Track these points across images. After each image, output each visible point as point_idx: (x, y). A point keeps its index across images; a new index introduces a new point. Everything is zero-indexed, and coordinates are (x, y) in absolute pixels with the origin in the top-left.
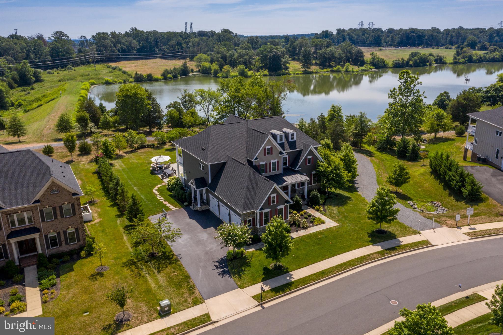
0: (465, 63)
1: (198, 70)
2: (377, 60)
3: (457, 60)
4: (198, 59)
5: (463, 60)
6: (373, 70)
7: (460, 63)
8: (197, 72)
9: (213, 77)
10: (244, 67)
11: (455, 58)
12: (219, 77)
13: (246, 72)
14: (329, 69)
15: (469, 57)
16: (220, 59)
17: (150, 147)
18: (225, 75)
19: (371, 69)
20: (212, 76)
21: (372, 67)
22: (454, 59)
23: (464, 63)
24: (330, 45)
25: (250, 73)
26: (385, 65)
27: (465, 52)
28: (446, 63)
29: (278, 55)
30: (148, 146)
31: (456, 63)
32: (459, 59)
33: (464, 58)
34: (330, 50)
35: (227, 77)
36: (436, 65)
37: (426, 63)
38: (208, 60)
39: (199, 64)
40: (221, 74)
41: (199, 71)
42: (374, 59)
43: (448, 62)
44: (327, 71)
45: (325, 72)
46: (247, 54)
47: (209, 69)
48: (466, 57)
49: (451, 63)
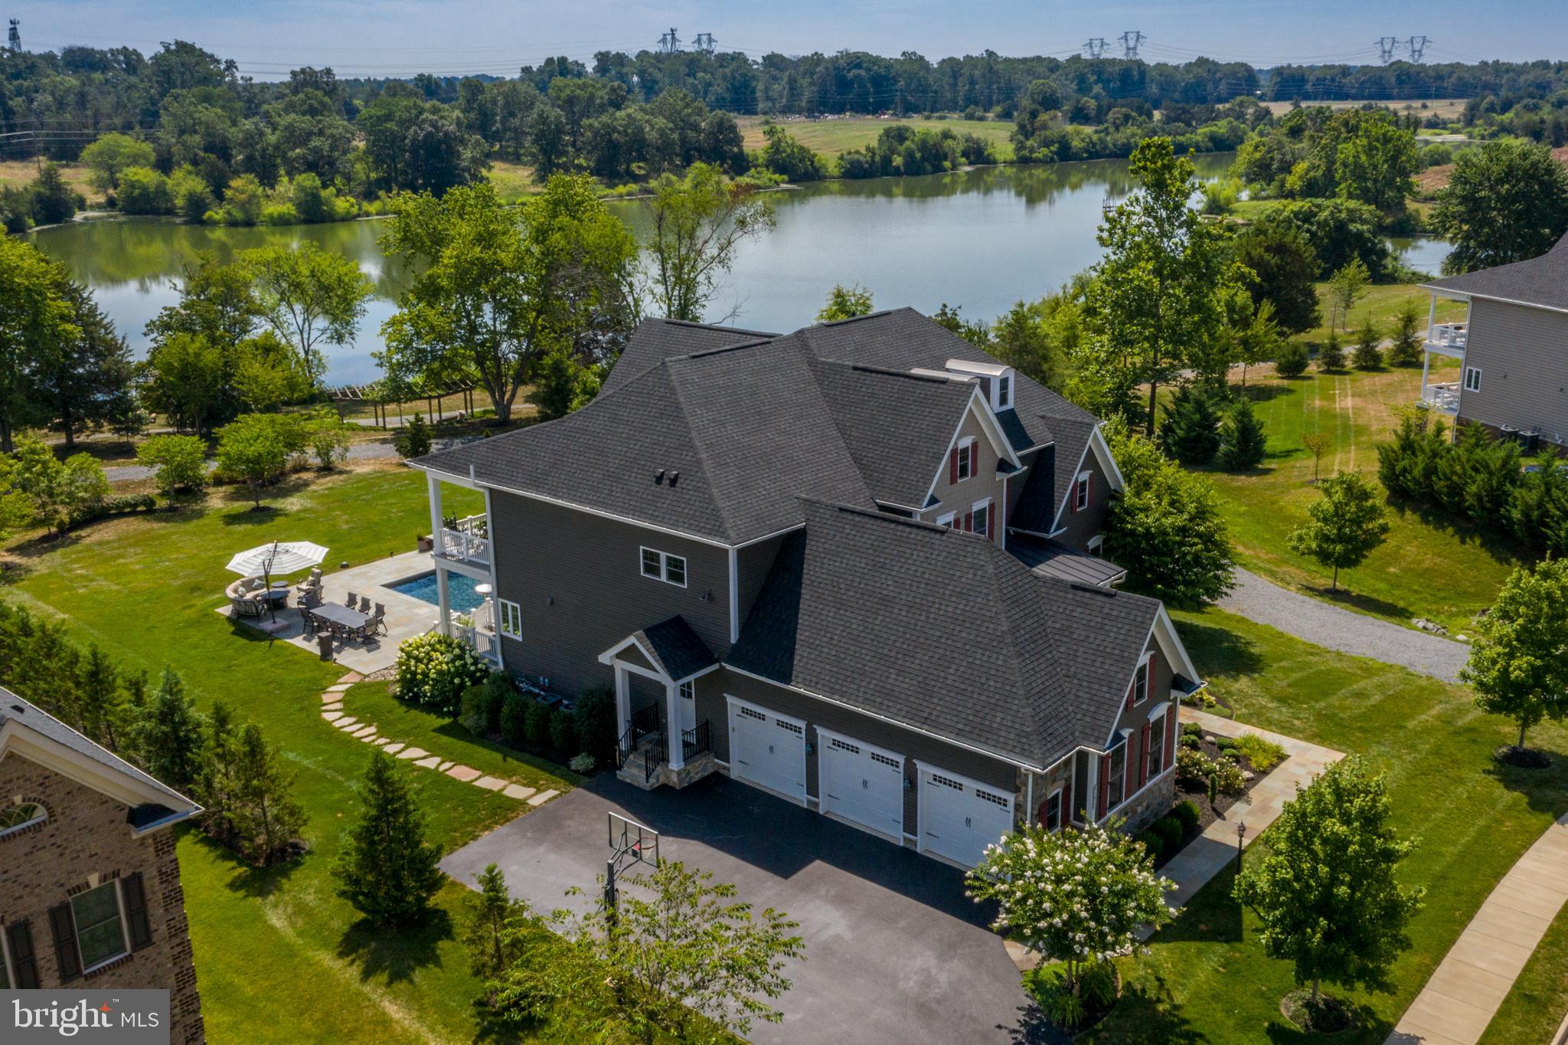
0: (1052, 160)
1: (101, 199)
2: (789, 151)
3: (1026, 153)
4: (101, 154)
5: (1044, 150)
6: (784, 186)
7: (1036, 161)
8: (99, 207)
9: (185, 223)
10: (318, 183)
11: (1020, 147)
12: (213, 224)
13: (327, 202)
14: (633, 187)
15: (1059, 142)
16: (202, 154)
17: (134, 513)
18: (238, 215)
19: (777, 183)
20: (178, 220)
21: (777, 177)
22: (1018, 150)
23: (1047, 162)
24: (624, 99)
25: (341, 205)
26: (816, 170)
27: (1045, 127)
28: (995, 162)
29: (446, 133)
30: (123, 511)
31: (1024, 161)
32: (1032, 150)
33: (1046, 144)
34: (629, 116)
35: (249, 223)
36: (968, 169)
37: (940, 161)
38: (145, 157)
39: (106, 175)
40: (221, 212)
41: (111, 203)
42: (776, 147)
43: (1000, 157)
44: (629, 194)
45: (621, 196)
46: (321, 133)
47: (157, 192)
48: (1052, 143)
49: (1011, 163)
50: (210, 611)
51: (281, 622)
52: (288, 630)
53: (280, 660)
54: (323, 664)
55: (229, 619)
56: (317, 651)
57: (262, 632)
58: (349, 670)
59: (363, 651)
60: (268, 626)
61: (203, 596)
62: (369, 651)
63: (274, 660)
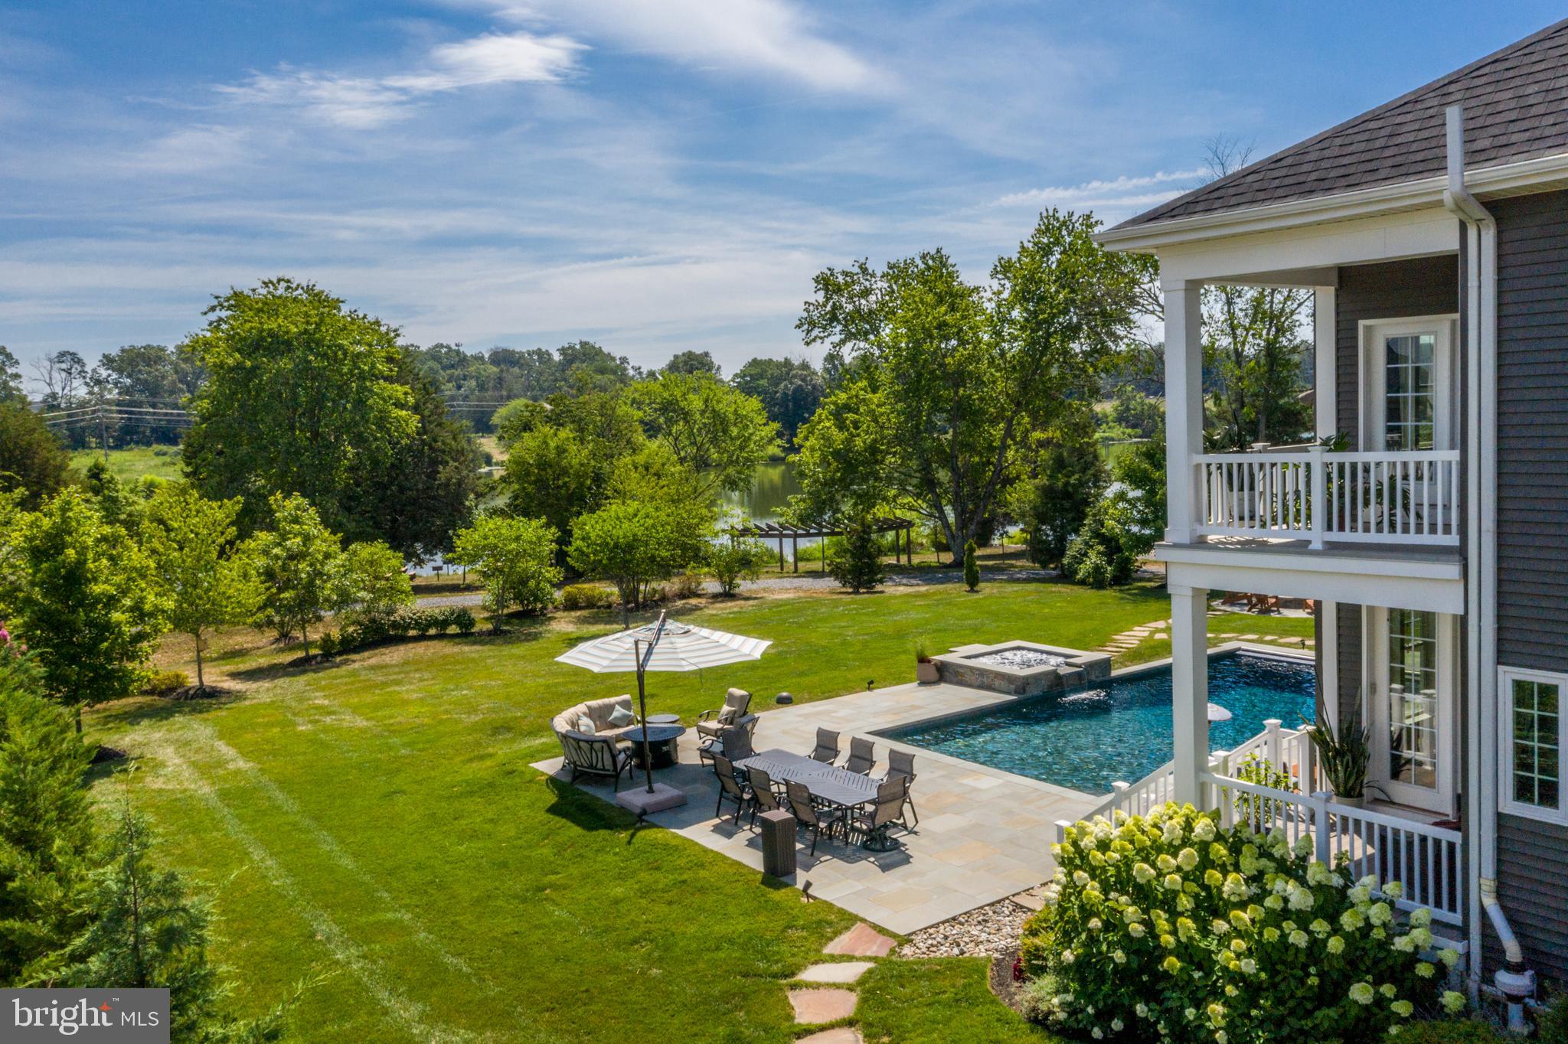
30: (424, 631)
50: (520, 766)
51: (665, 791)
52: (678, 810)
53: (664, 880)
54: (777, 895)
55: (553, 781)
56: (755, 861)
57: (623, 810)
58: (849, 920)
59: (867, 866)
60: (635, 797)
61: (513, 740)
62: (885, 868)
63: (645, 876)
